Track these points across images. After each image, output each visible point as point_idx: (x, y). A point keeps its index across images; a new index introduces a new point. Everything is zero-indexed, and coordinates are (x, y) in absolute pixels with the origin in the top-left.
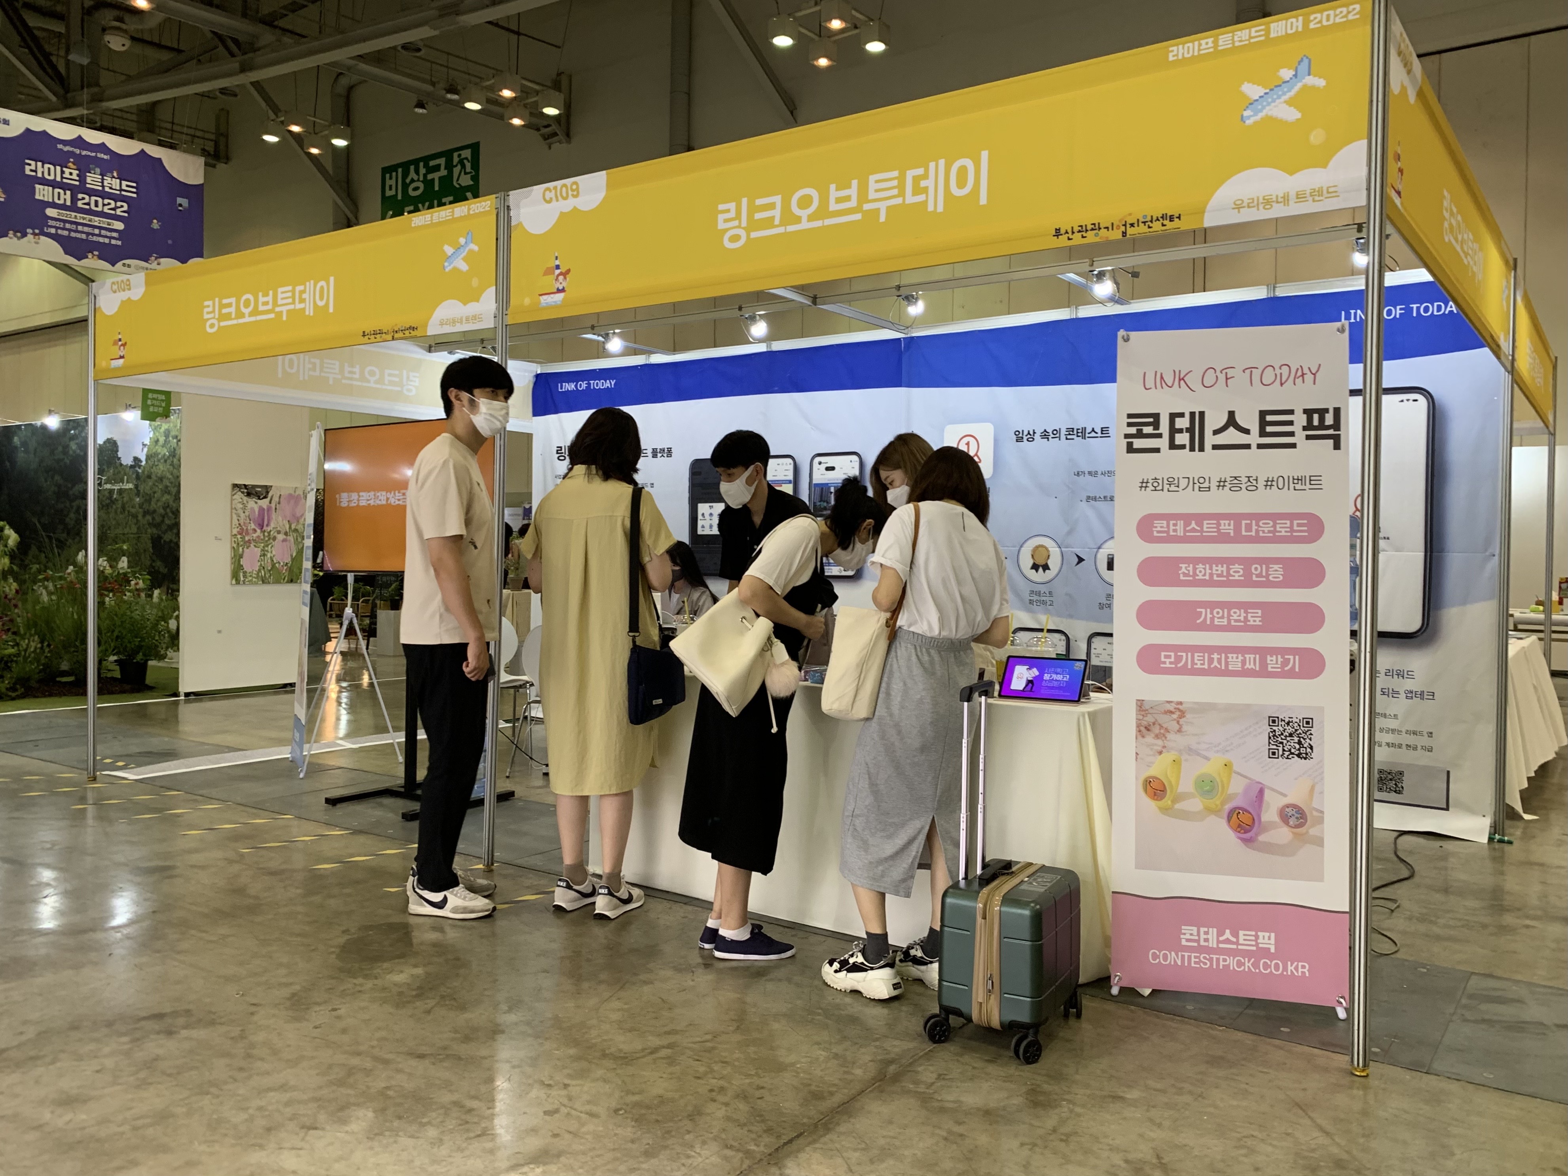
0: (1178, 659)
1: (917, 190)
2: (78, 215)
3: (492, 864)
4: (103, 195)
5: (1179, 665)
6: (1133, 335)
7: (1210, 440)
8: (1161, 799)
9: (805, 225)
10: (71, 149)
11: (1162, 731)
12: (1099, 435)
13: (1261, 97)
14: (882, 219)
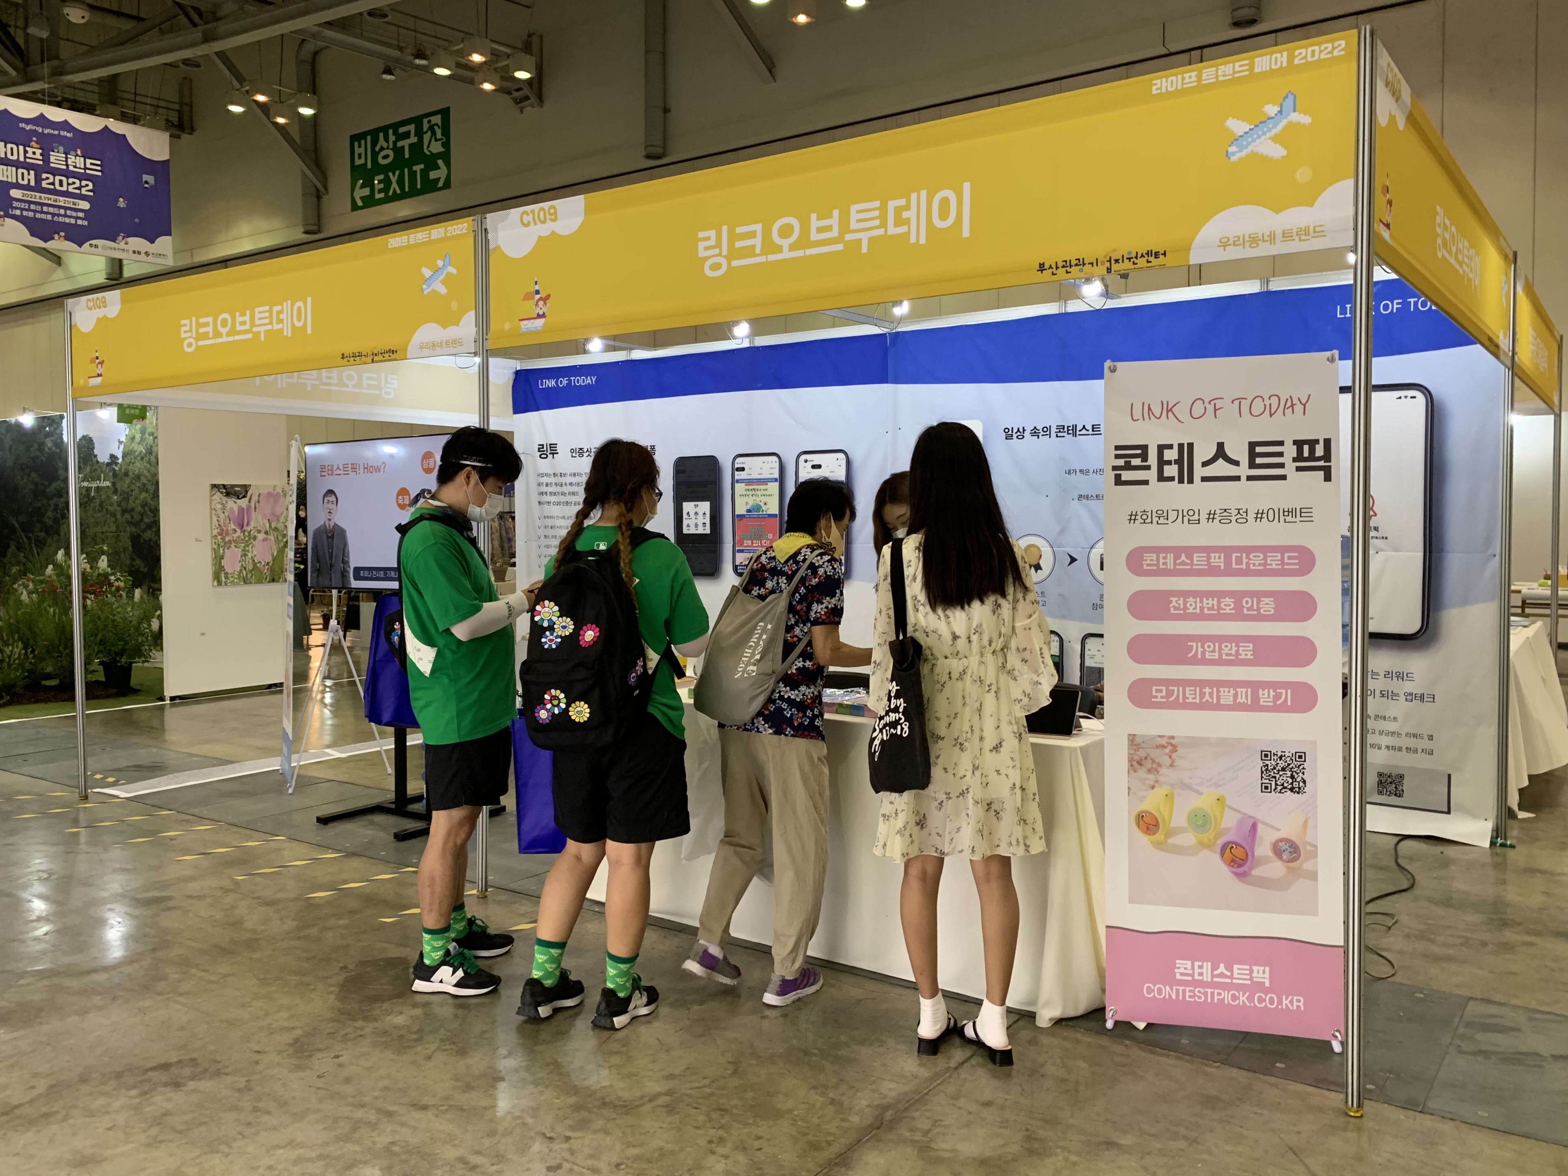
0: (1170, 693)
1: (899, 222)
2: (43, 195)
3: (486, 890)
4: (67, 174)
5: (1171, 699)
6: (1120, 365)
7: (1199, 471)
8: (1154, 834)
9: (786, 254)
10: (34, 128)
11: (1154, 766)
12: (1090, 432)
13: (1246, 133)
14: (864, 250)
